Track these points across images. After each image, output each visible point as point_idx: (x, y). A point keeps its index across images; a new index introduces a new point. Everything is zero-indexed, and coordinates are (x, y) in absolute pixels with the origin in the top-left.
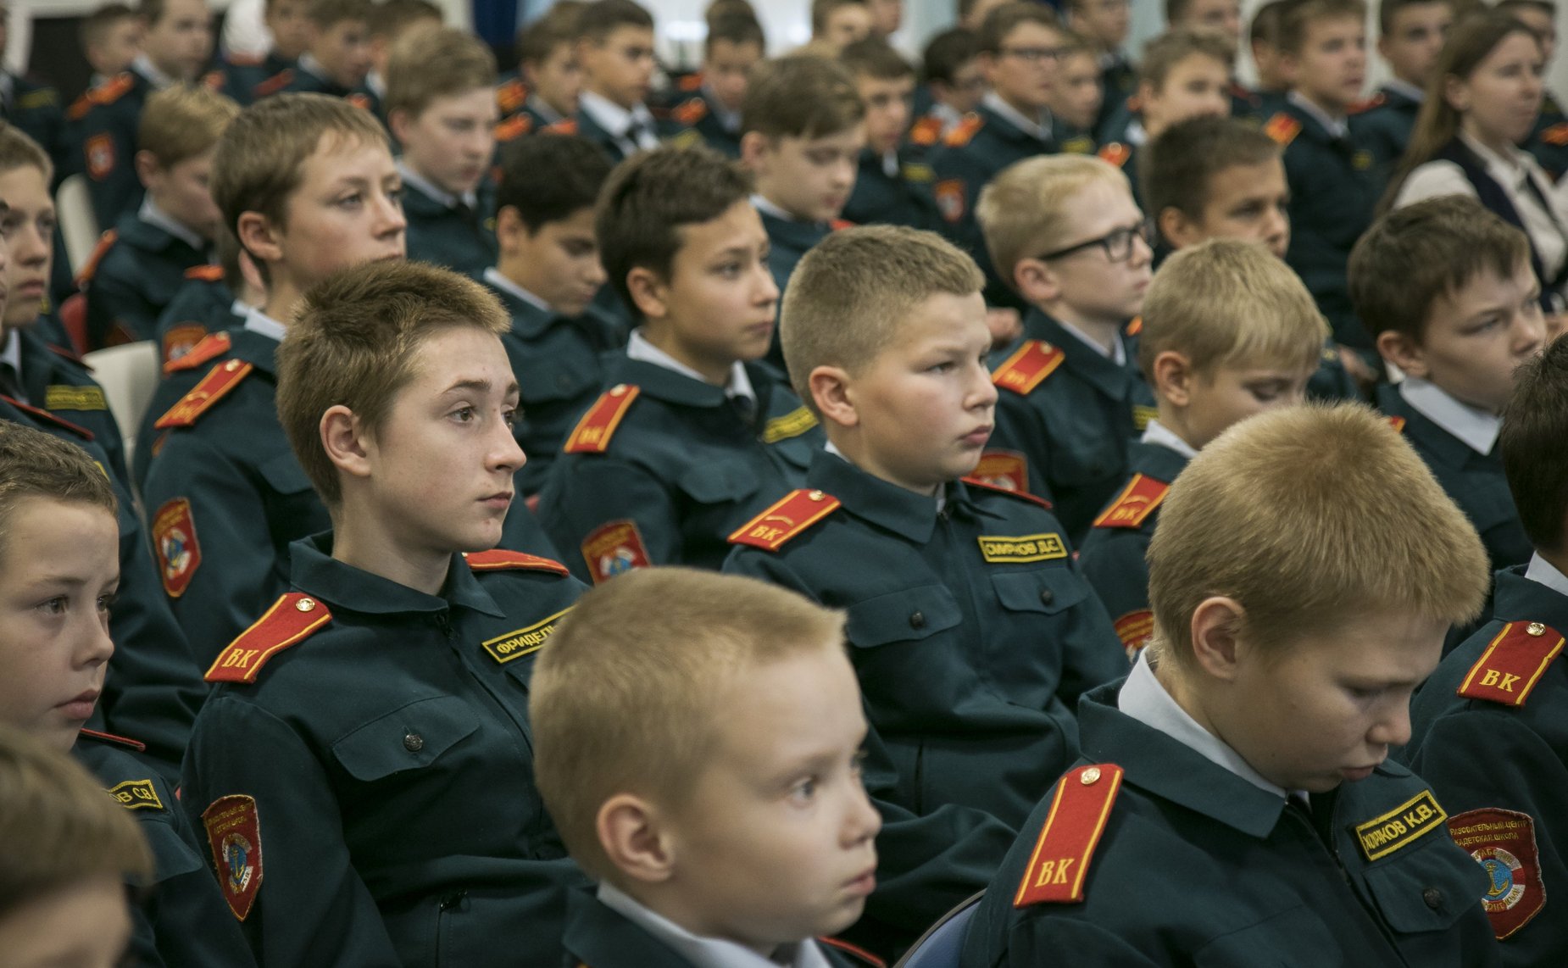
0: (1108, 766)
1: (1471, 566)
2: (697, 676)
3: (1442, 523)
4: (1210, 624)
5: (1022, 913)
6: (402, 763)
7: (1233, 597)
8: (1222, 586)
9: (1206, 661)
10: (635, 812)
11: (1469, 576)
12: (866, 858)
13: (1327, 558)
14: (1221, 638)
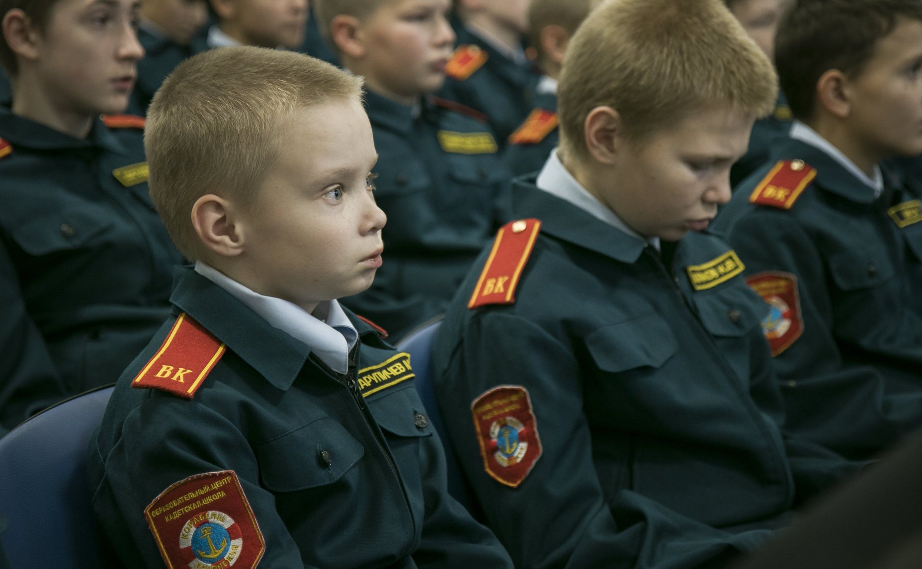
0: (531, 221)
1: (765, 77)
2: (261, 113)
3: (745, 49)
4: (597, 126)
5: (474, 312)
6: (59, 243)
7: (611, 106)
8: (602, 100)
9: (595, 153)
10: (218, 207)
11: (763, 83)
12: (376, 243)
13: (671, 72)
14: (605, 136)
